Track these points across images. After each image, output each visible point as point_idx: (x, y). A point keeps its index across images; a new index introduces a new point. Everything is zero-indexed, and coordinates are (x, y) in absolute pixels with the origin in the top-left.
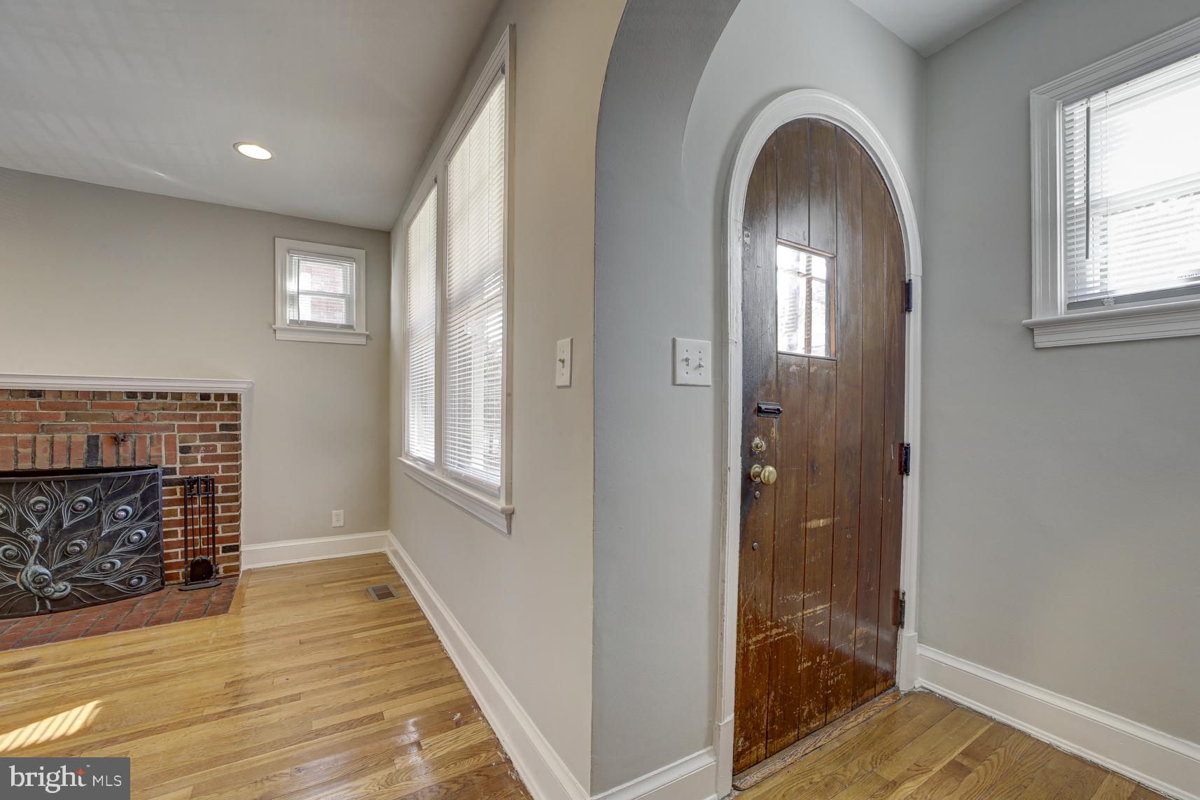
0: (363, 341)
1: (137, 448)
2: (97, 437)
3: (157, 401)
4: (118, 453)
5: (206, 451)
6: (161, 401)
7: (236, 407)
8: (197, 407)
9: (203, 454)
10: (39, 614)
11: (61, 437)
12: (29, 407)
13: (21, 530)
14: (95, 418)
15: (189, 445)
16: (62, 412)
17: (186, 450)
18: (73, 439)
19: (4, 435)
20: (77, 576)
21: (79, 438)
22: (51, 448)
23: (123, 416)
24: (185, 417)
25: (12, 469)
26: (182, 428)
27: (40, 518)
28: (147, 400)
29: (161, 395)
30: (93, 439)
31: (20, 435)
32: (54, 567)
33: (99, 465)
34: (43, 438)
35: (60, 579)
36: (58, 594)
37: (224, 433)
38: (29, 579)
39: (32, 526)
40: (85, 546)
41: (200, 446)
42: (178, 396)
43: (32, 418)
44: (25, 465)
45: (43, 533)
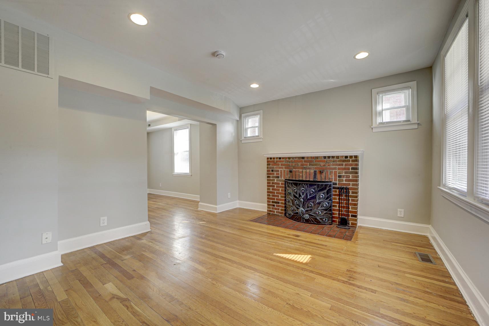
0: (416, 126)
1: (326, 175)
3: (332, 159)
4: (321, 177)
5: (347, 178)
7: (357, 161)
8: (344, 161)
9: (345, 178)
10: (302, 222)
11: (308, 171)
12: (302, 161)
13: (299, 197)
14: (316, 165)
15: (341, 175)
16: (309, 163)
17: (340, 177)
18: (311, 171)
19: (297, 170)
20: (310, 214)
21: (312, 171)
22: (306, 174)
23: (322, 164)
24: (340, 165)
25: (298, 180)
26: (339, 169)
27: (303, 194)
28: (329, 159)
29: (333, 157)
30: (315, 172)
31: (300, 170)
32: (305, 210)
33: (316, 180)
34: (304, 171)
35: (307, 213)
36: (306, 218)
37: (353, 171)
38: (301, 212)
39: (301, 196)
40: (312, 205)
41: (344, 176)
42: (338, 157)
43: (302, 165)
44: (301, 179)
45: (303, 199)
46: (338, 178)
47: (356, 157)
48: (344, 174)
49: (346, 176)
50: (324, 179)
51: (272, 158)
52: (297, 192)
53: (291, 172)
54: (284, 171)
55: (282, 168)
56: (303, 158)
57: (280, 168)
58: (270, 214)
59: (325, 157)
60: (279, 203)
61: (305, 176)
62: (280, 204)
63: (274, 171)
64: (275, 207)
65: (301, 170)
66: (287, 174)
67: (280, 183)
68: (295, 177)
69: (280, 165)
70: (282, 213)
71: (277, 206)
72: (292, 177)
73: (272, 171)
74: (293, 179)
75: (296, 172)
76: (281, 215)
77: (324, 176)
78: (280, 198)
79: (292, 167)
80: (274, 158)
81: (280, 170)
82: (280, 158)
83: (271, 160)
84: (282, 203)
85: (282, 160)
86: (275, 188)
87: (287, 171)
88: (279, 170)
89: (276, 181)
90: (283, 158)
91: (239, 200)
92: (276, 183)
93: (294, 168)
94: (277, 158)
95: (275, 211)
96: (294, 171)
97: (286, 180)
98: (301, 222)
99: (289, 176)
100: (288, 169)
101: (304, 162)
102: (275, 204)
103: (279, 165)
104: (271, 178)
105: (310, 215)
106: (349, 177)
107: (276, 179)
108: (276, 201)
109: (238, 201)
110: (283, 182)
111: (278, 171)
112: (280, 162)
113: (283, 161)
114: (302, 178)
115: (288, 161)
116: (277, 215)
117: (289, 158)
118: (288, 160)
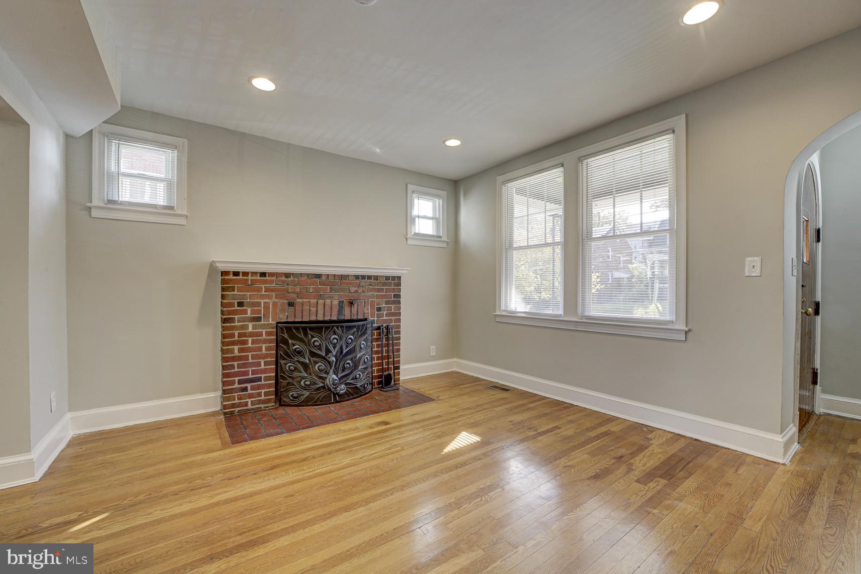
0: (445, 245)
1: (359, 308)
2: (343, 301)
3: (367, 281)
4: (351, 311)
5: (388, 310)
6: (369, 280)
7: (399, 284)
8: (384, 284)
9: (386, 312)
10: (333, 403)
11: (328, 301)
12: (315, 284)
13: (327, 354)
14: (342, 290)
15: (380, 306)
16: (329, 287)
17: (379, 309)
18: (333, 303)
19: (304, 300)
20: (348, 381)
21: (336, 302)
22: (324, 308)
23: (353, 289)
24: (379, 290)
25: (308, 320)
26: (378, 297)
27: (334, 347)
28: (363, 280)
29: (369, 277)
30: (341, 303)
31: (311, 300)
32: (339, 376)
33: (343, 318)
34: (321, 302)
35: (342, 383)
36: (342, 392)
37: (395, 299)
38: (331, 383)
39: (331, 352)
40: (351, 364)
41: (385, 307)
42: (376, 278)
43: (316, 290)
44: (313, 318)
45: (335, 357)
46: (376, 312)
47: (399, 278)
48: (384, 305)
49: (387, 307)
50: (356, 315)
51: (241, 274)
52: (320, 345)
53: (291, 304)
54: (275, 304)
55: (269, 297)
56: (319, 276)
57: (262, 297)
58: (232, 413)
59: (357, 277)
60: (259, 379)
61: (322, 312)
62: (263, 382)
63: (244, 303)
64: (250, 391)
65: (313, 301)
66: (283, 310)
67: (264, 331)
68: (301, 316)
69: (264, 289)
70: (269, 401)
71: (253, 388)
72: (295, 316)
73: (240, 304)
74: (297, 320)
75: (303, 304)
76: (265, 407)
77: (356, 310)
78: (263, 366)
79: (295, 295)
80: (245, 274)
81: (262, 301)
82: (263, 274)
83: (235, 277)
84: (266, 379)
85: (267, 278)
86: (250, 345)
87: (282, 304)
88: (260, 302)
89: (250, 329)
90: (271, 274)
91: (70, 411)
92: (251, 335)
93: (299, 295)
94: (256, 273)
95: (249, 401)
96: (299, 302)
97: (277, 323)
98: (330, 403)
99: (287, 314)
100: (283, 298)
101: (320, 285)
102: (249, 385)
103: (261, 291)
104: (236, 324)
105: (346, 384)
106: (391, 310)
107: (250, 325)
108: (250, 376)
109: (69, 415)
110: (273, 328)
111: (259, 304)
112: (265, 282)
113: (271, 282)
114: (316, 316)
115: (283, 282)
116: (253, 409)
117: (287, 275)
118: (283, 278)
